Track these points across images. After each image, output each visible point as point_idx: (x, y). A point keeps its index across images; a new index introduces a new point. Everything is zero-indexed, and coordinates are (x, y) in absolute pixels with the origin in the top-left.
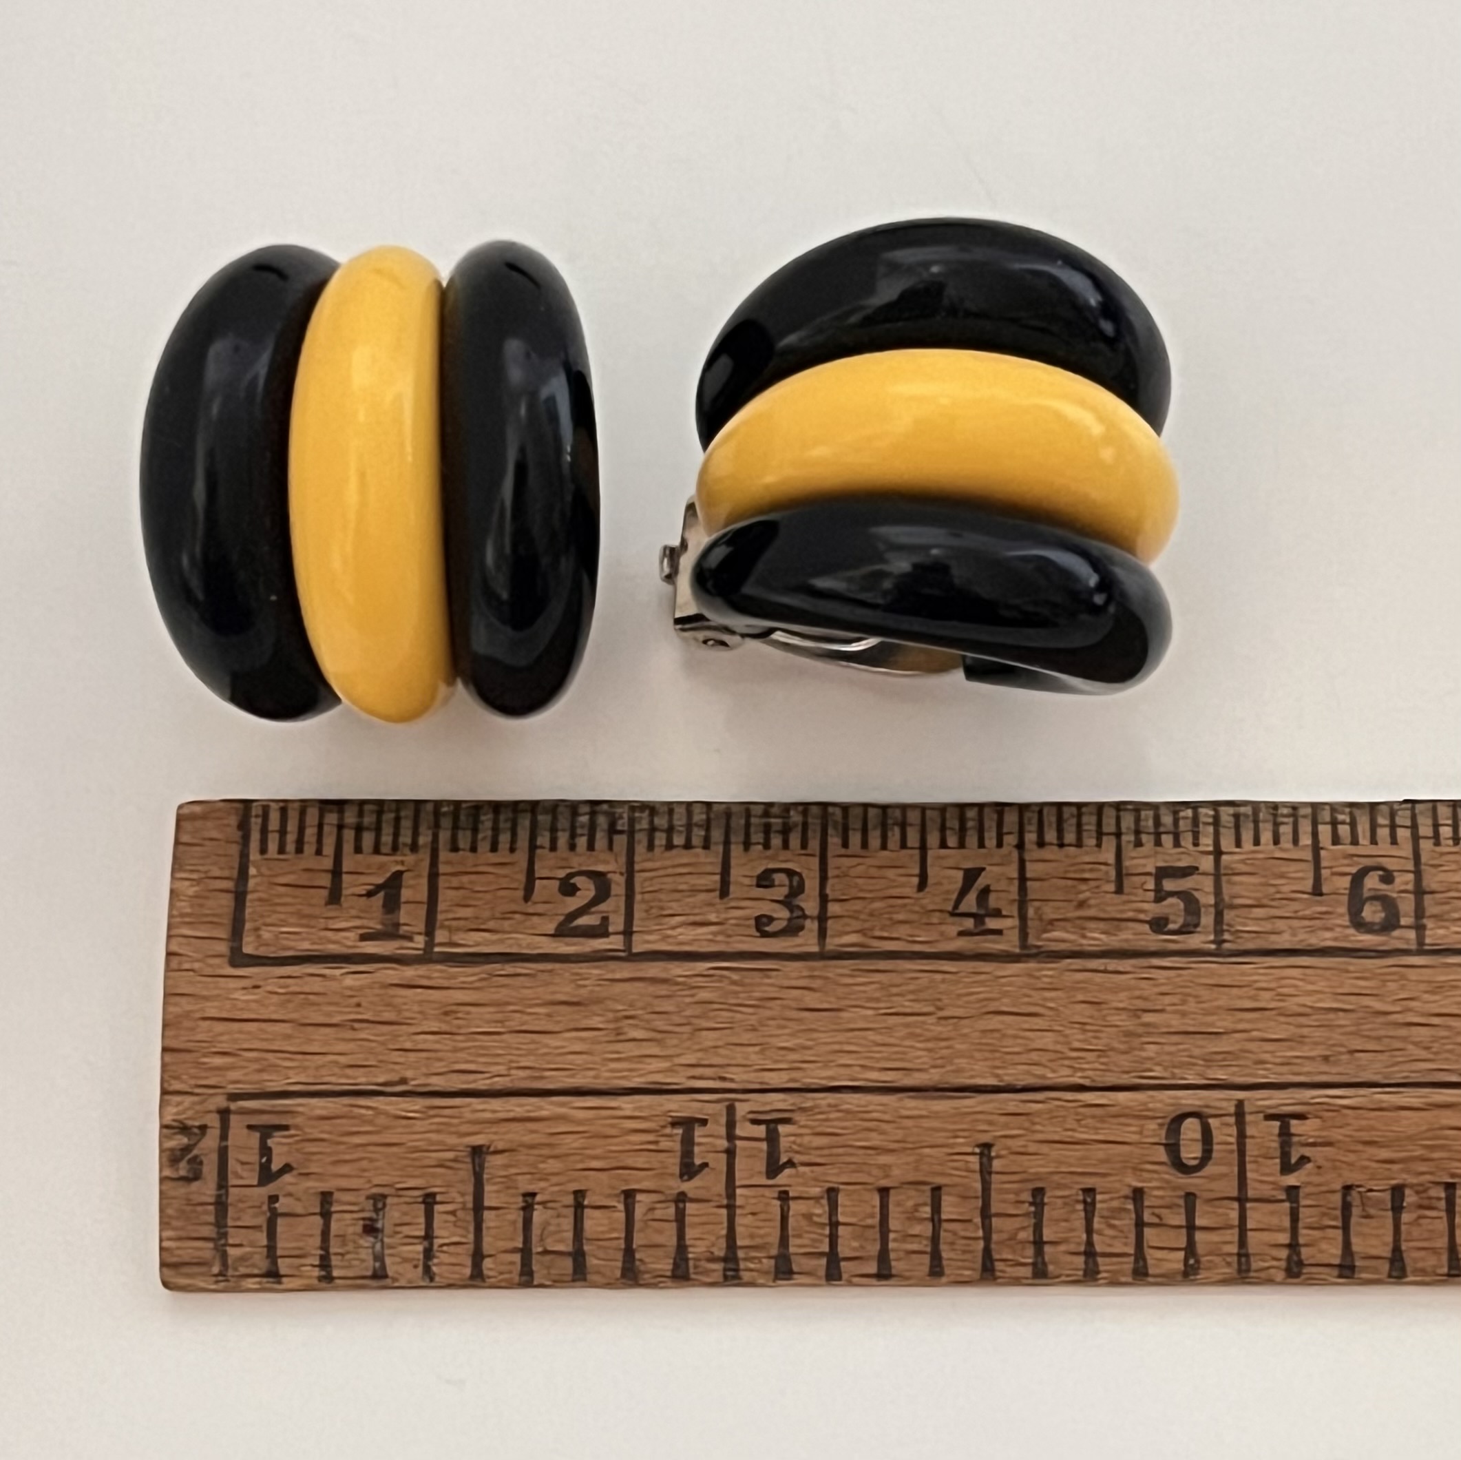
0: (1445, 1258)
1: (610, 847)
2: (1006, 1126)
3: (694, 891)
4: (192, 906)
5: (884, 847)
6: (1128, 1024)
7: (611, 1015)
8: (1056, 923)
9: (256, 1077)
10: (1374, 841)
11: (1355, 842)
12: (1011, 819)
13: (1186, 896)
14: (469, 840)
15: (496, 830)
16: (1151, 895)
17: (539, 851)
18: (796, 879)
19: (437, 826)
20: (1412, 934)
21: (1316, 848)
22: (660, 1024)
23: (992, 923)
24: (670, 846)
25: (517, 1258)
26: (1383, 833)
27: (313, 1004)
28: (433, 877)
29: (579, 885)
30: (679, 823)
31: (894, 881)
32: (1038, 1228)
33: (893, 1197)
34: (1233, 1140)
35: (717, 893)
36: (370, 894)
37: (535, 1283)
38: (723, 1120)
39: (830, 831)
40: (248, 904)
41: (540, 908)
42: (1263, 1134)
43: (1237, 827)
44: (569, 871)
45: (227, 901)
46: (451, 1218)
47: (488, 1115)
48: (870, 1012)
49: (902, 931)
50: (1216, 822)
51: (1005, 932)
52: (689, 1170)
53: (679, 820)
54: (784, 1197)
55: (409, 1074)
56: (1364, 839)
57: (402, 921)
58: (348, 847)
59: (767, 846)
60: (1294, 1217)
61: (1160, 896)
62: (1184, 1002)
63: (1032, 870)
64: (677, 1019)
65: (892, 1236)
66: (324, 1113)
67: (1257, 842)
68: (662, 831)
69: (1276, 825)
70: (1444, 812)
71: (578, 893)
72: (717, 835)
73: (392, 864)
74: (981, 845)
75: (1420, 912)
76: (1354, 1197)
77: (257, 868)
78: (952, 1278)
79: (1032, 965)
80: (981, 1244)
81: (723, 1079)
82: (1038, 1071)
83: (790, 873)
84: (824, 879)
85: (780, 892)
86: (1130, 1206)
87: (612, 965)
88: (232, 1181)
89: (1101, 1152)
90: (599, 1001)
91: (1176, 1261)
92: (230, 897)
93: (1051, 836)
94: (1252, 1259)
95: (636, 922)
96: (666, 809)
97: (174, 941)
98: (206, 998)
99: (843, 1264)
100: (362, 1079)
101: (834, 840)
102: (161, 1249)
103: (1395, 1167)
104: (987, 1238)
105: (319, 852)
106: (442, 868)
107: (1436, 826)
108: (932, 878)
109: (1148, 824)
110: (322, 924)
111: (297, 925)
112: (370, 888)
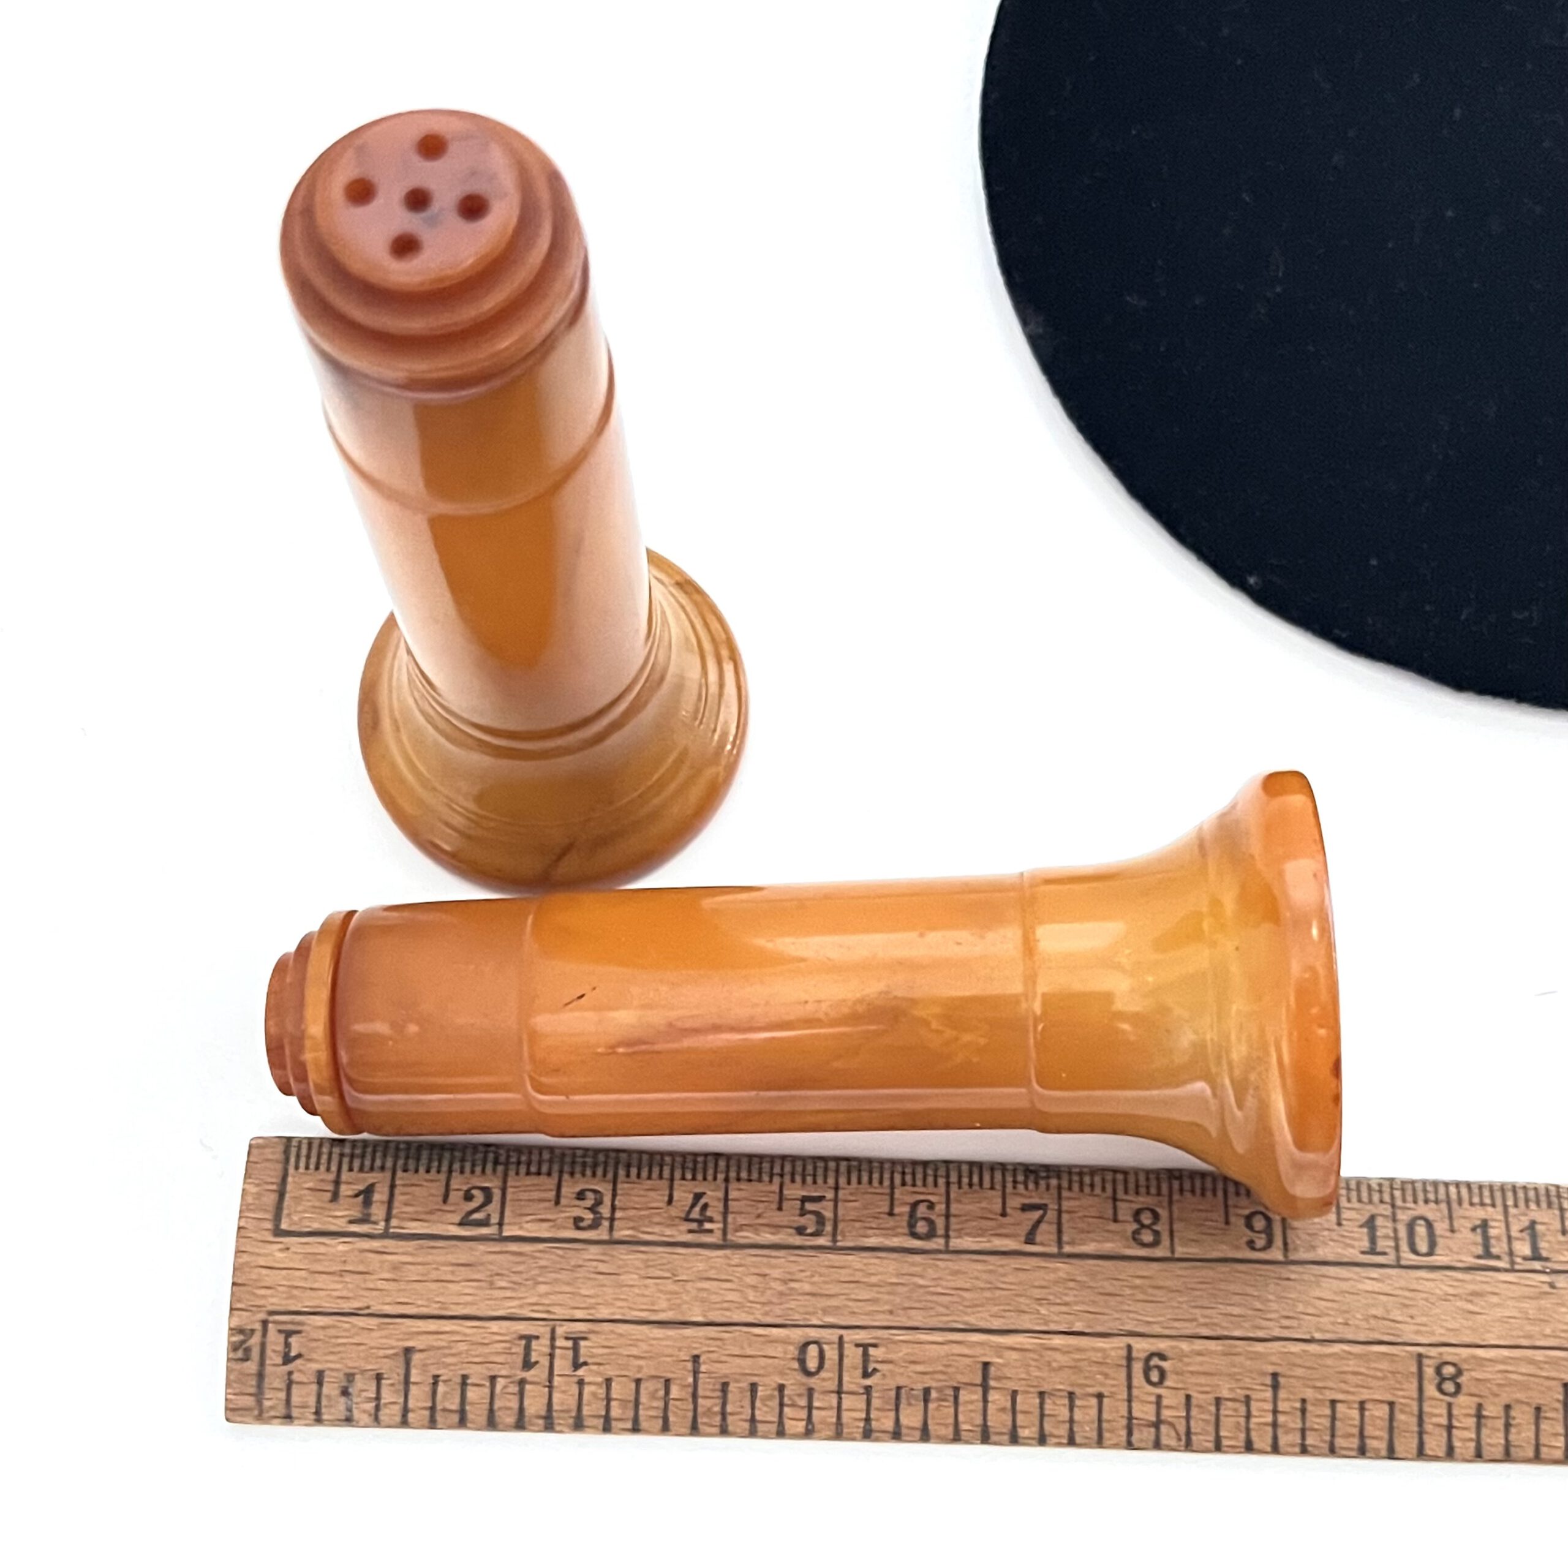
0: (951, 1429)
1: (494, 1171)
2: (709, 1346)
3: (541, 1201)
4: (254, 1199)
5: (649, 1178)
6: (781, 1288)
7: (489, 1273)
8: (744, 1227)
9: (284, 1302)
10: (925, 1185)
11: (914, 1185)
12: (722, 1164)
13: (817, 1213)
14: (415, 1165)
15: (430, 1160)
16: (798, 1212)
17: (454, 1174)
18: (598, 1196)
19: (396, 1158)
20: (942, 1241)
21: (892, 1187)
22: (516, 1278)
23: (707, 1226)
24: (528, 1173)
25: (427, 1413)
26: (930, 1180)
27: (320, 1260)
28: (392, 1187)
29: (474, 1195)
31: (654, 1198)
32: (724, 1405)
33: (643, 1386)
34: (836, 1357)
35: (553, 1203)
36: (356, 1196)
37: (439, 1426)
38: (548, 1336)
39: (620, 1168)
40: (285, 1200)
41: (452, 1208)
42: (853, 1356)
43: (849, 1172)
44: (470, 1186)
45: (274, 1197)
46: (392, 1388)
47: (414, 1329)
48: (636, 1277)
49: (657, 1229)
50: (837, 1171)
51: (715, 1231)
52: (528, 1365)
53: (535, 1158)
54: (581, 1383)
55: (371, 1303)
56: (919, 1182)
57: (373, 1212)
58: (345, 1167)
59: (583, 1174)
60: (869, 1403)
61: (803, 1213)
62: (812, 1276)
63: (733, 1194)
64: (525, 1276)
65: (641, 1407)
66: (321, 1324)
67: (859, 1182)
68: (524, 1163)
69: (871, 1173)
70: (965, 1168)
71: (475, 1199)
72: (556, 1167)
73: (371, 1178)
75: (947, 1228)
76: (903, 1391)
77: (294, 1177)
78: (673, 1433)
79: (728, 1252)
80: (690, 1414)
81: (548, 1312)
82: (728, 1313)
83: (595, 1191)
84: (614, 1196)
85: (589, 1203)
86: (776, 1393)
87: (492, 1243)
88: (268, 1362)
89: (763, 1362)
90: (482, 1264)
91: (801, 1426)
92: (276, 1194)
93: (744, 1175)
94: (844, 1426)
95: (505, 1218)
96: (526, 1151)
97: (243, 1220)
98: (258, 1255)
99: (614, 1424)
100: (346, 1306)
101: (622, 1172)
102: (226, 1400)
103: (928, 1377)
104: (695, 1410)
105: (328, 1169)
106: (398, 1182)
107: (960, 1177)
108: (676, 1197)
109: (799, 1169)
110: (327, 1213)
111: (312, 1213)
112: (356, 1192)
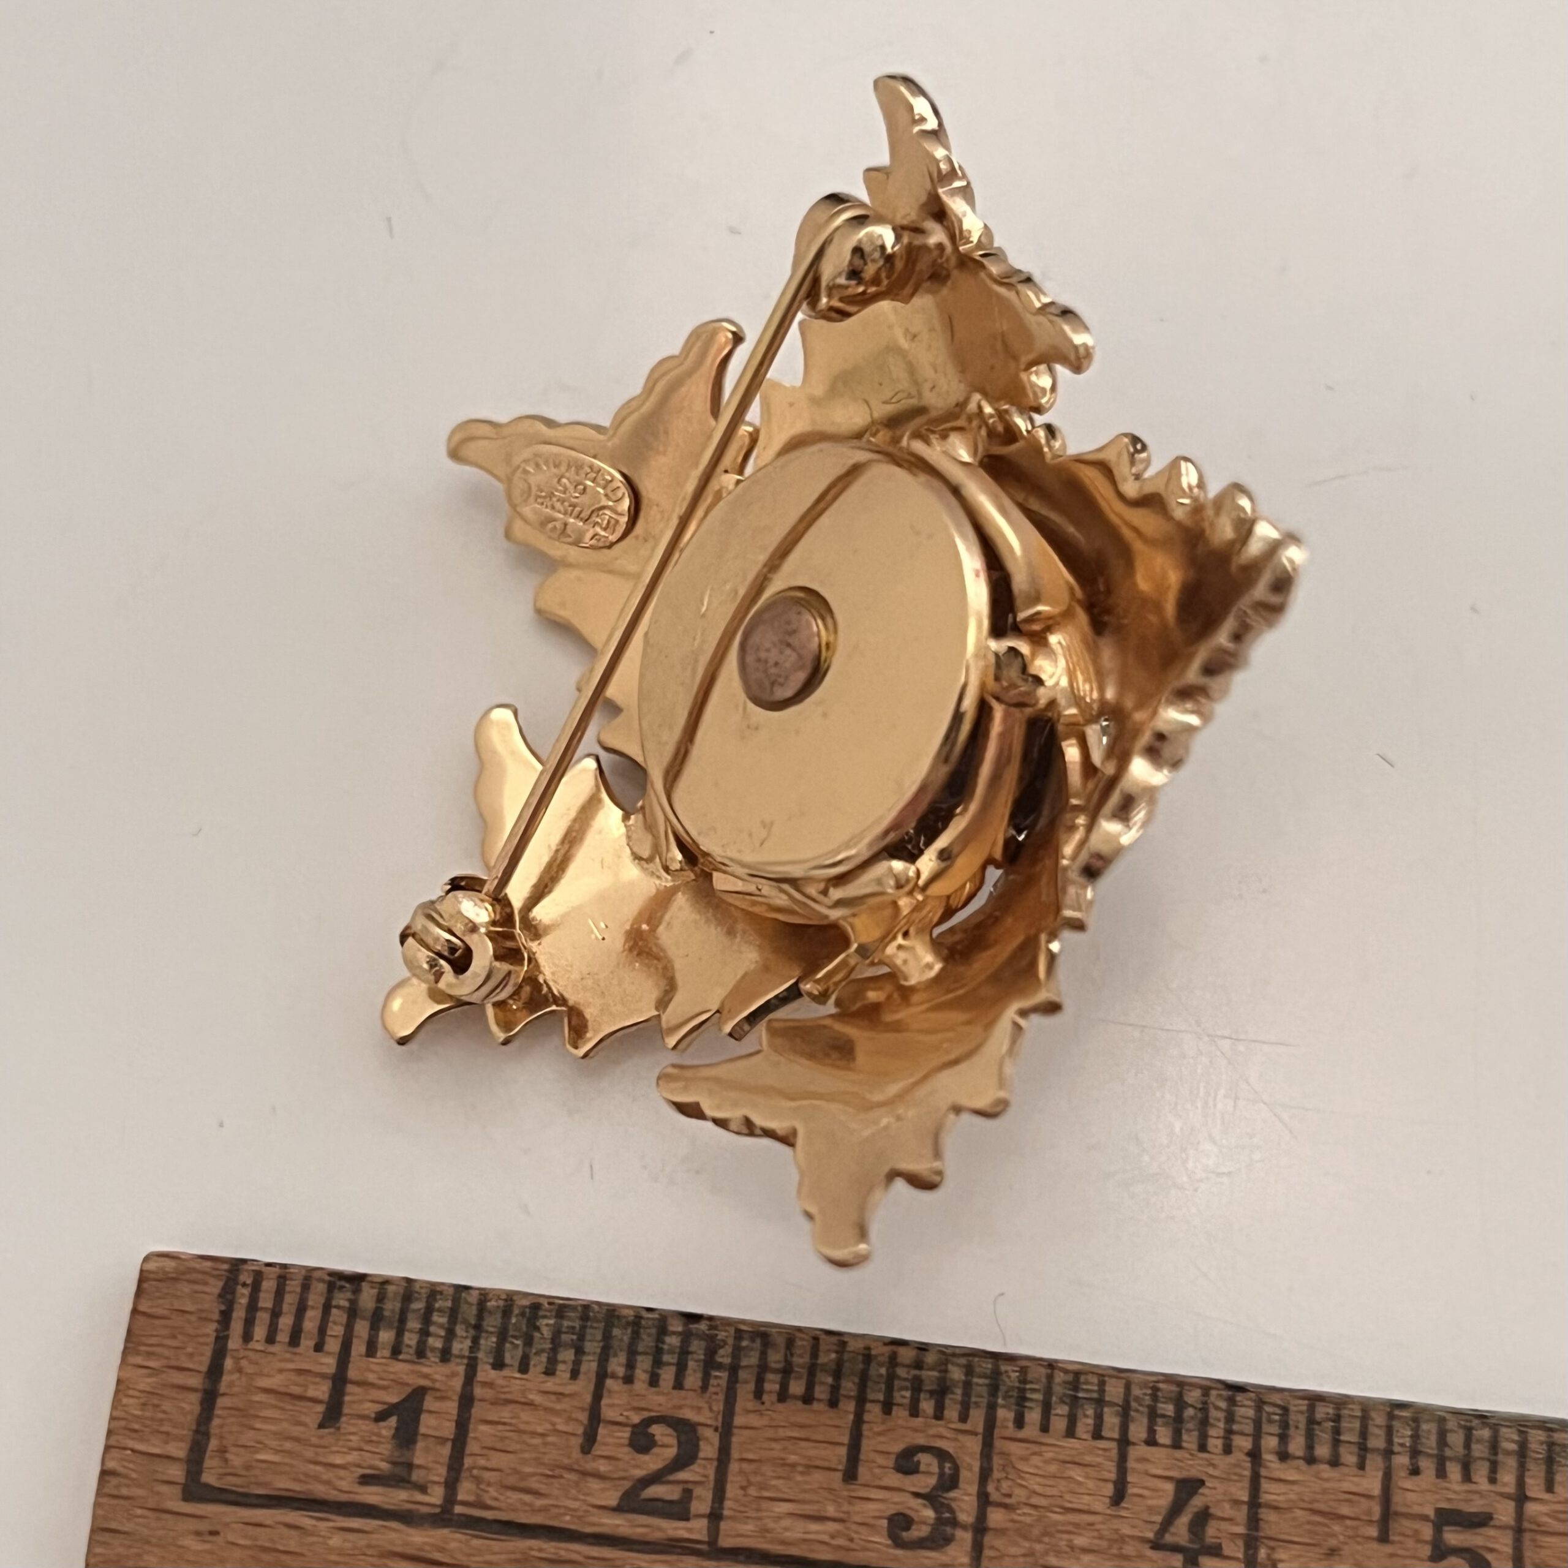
1: (705, 1387)
3: (810, 1468)
4: (143, 1406)
5: (1070, 1432)
12: (1245, 1411)
14: (519, 1353)
15: (556, 1342)
16: (1427, 1551)
17: (609, 1382)
18: (948, 1465)
19: (479, 1328)
24: (783, 1396)
28: (466, 1401)
29: (657, 1438)
30: (801, 1361)
31: (1080, 1483)
35: (839, 1476)
36: (381, 1417)
39: (1000, 1401)
40: (217, 1412)
41: (603, 1467)
43: (1550, 1463)
44: (646, 1414)
45: (191, 1404)
50: (1522, 1453)
53: (801, 1360)
57: (418, 1460)
58: (358, 1348)
59: (914, 1412)
61: (1438, 1552)
63: (1268, 1492)
68: (775, 1371)
71: (656, 1450)
72: (849, 1386)
73: (414, 1376)
74: (1203, 1448)
77: (237, 1360)
83: (942, 1455)
84: (986, 1469)
85: (926, 1482)
87: (691, 1560)
92: (195, 1398)
93: (1297, 1445)
95: (728, 1504)
96: (781, 1341)
97: (115, 1453)
98: (145, 1540)
101: (1005, 1415)
105: (319, 1347)
106: (478, 1391)
108: (1131, 1490)
109: (1430, 1443)
110: (310, 1453)
111: (277, 1452)
112: (379, 1408)
